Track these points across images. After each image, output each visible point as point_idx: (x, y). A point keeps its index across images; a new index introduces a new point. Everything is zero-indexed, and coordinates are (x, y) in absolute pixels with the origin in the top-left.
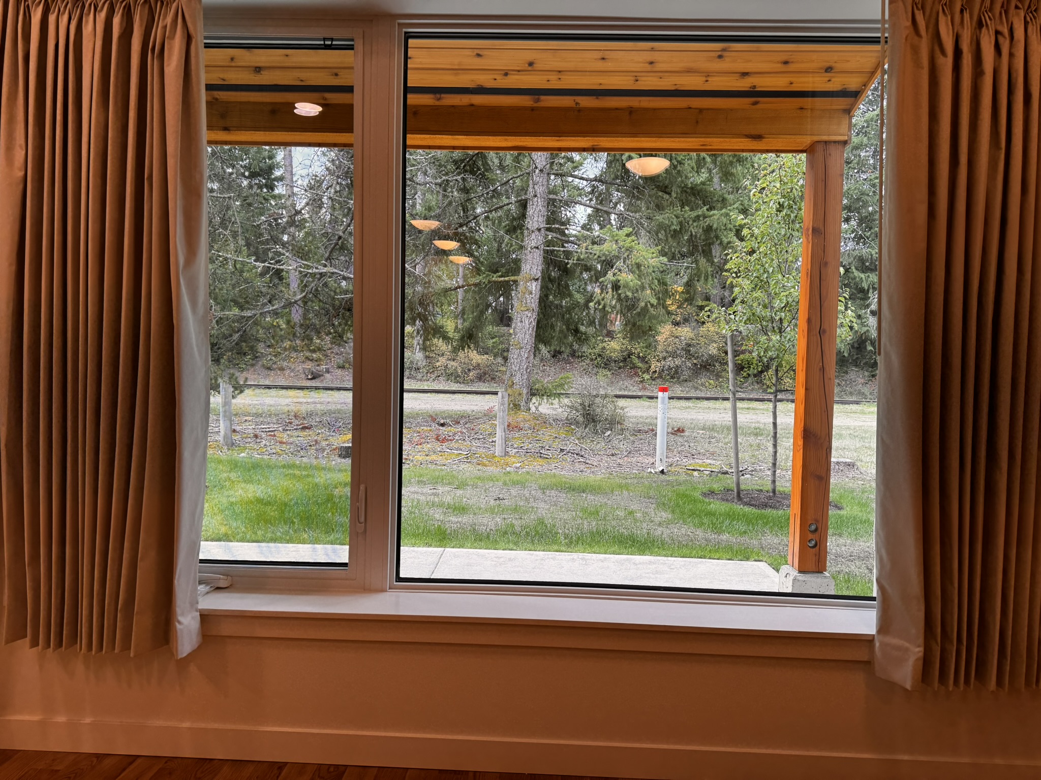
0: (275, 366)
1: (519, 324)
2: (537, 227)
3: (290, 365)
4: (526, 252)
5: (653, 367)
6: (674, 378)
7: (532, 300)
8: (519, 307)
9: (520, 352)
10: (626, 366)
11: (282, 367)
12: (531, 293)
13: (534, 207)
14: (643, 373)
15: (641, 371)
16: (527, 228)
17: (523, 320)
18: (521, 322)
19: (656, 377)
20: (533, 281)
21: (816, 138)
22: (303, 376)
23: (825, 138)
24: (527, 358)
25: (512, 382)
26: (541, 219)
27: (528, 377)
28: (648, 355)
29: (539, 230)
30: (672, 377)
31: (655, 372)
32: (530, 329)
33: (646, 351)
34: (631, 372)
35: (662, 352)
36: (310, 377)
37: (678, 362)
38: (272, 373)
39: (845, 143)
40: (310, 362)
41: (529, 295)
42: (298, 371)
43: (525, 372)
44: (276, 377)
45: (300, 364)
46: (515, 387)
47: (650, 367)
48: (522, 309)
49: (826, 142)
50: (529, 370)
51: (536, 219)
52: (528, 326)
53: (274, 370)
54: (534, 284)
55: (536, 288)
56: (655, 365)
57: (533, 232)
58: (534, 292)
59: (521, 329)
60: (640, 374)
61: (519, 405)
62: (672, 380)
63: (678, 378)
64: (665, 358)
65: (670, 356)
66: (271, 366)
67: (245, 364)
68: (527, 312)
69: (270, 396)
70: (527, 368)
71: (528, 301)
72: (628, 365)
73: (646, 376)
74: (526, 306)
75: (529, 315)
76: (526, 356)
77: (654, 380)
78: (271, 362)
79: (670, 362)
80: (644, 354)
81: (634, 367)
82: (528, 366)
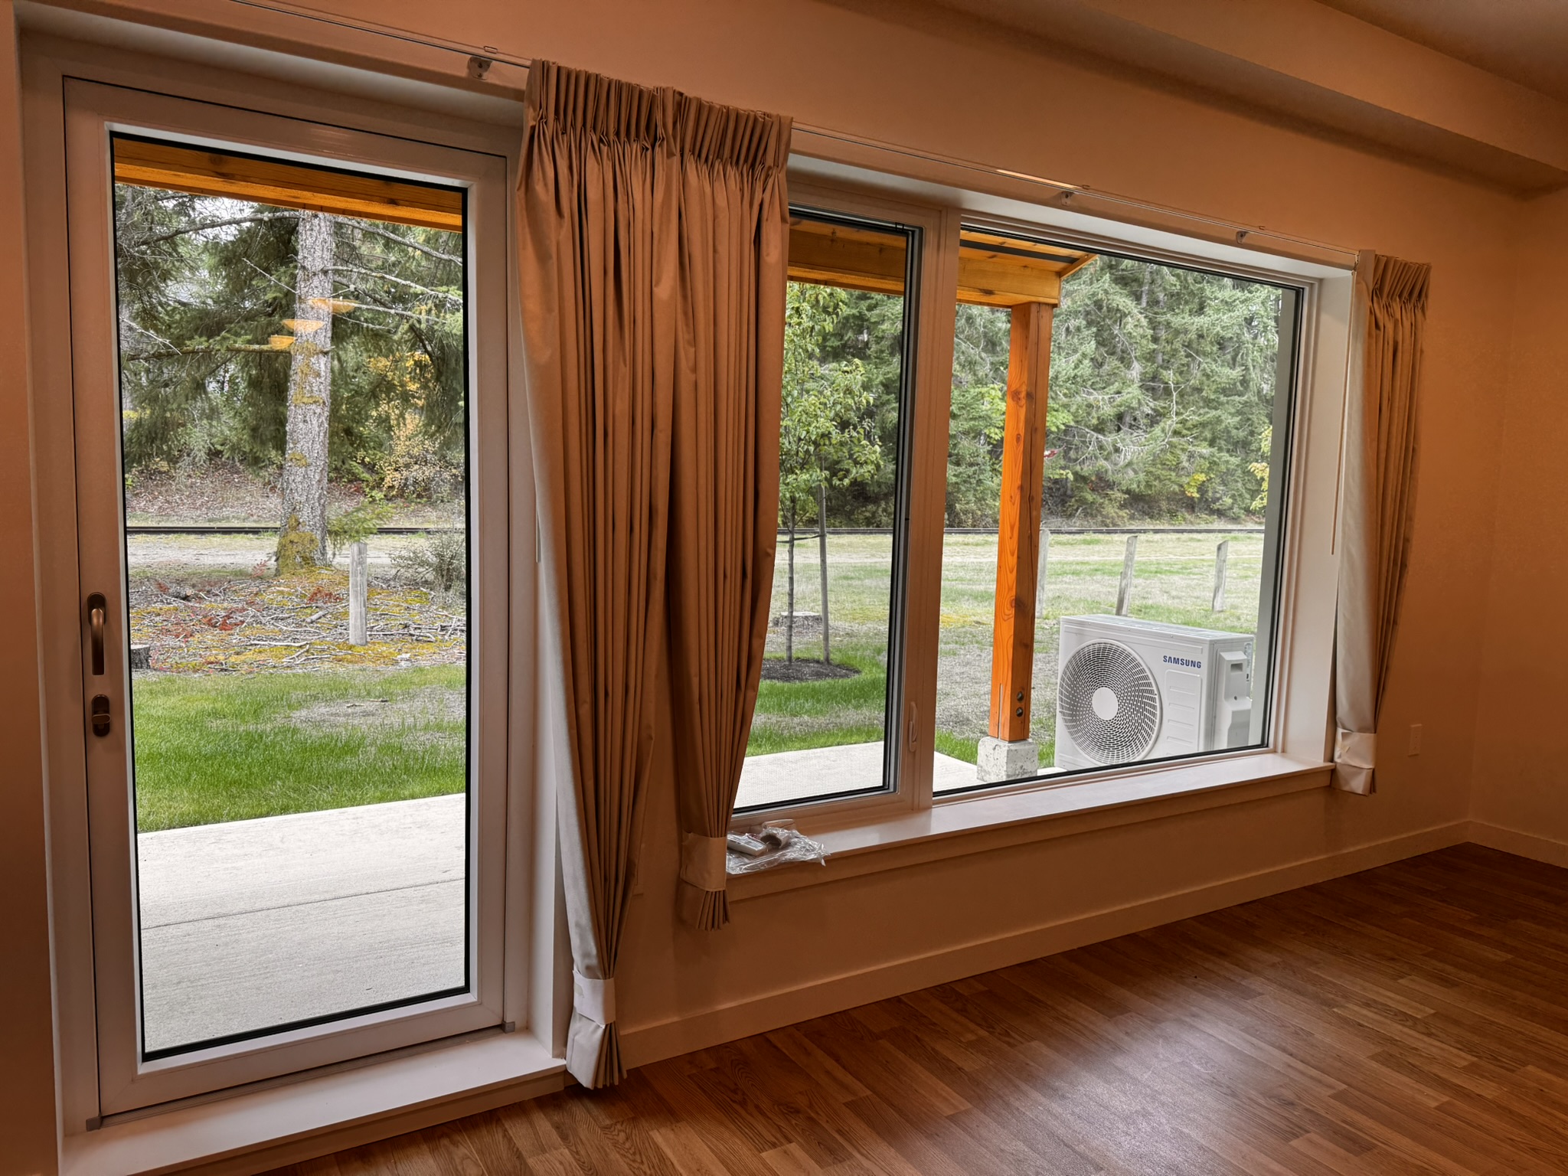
1: (301, 425)
2: (321, 266)
4: (303, 306)
5: (388, 479)
6: (423, 497)
7: (321, 387)
8: (300, 397)
9: (306, 471)
10: (341, 478)
12: (319, 375)
13: (314, 234)
14: (373, 488)
15: (367, 486)
16: (304, 268)
17: (308, 419)
18: (305, 421)
19: (393, 496)
20: (320, 355)
21: (1033, 299)
23: (1041, 300)
24: (319, 481)
25: (297, 520)
26: (327, 255)
27: (322, 513)
28: (380, 459)
29: (325, 272)
30: (419, 496)
31: (392, 487)
32: (322, 434)
33: (374, 454)
34: (351, 488)
35: (403, 456)
37: (428, 472)
39: (1055, 306)
41: (315, 378)
43: (317, 504)
46: (302, 529)
47: (382, 479)
48: (305, 400)
49: (1039, 304)
50: (322, 501)
51: (319, 253)
52: (317, 429)
54: (323, 360)
55: (326, 367)
56: (391, 478)
57: (315, 274)
58: (323, 374)
59: (306, 434)
60: (367, 490)
61: (312, 559)
62: (418, 500)
63: (430, 498)
64: (407, 466)
65: (416, 463)
68: (314, 407)
70: (320, 498)
71: (315, 389)
72: (343, 477)
73: (378, 495)
74: (311, 397)
75: (318, 411)
76: (317, 478)
77: (390, 500)
79: (417, 473)
80: (373, 460)
81: (355, 479)
82: (320, 495)
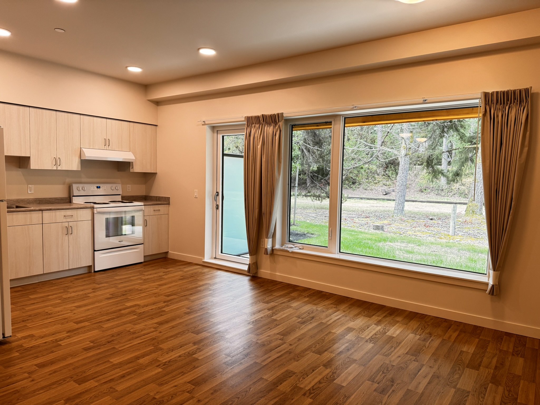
0: (368, 188)
3: (376, 187)
11: (371, 189)
22: (381, 193)
36: (384, 194)
38: (367, 191)
40: (385, 186)
42: (379, 191)
43: (480, 194)
44: (369, 194)
45: (380, 187)
46: (474, 202)
53: (368, 190)
59: (479, 172)
61: (475, 211)
66: (367, 188)
67: (355, 187)
69: (361, 203)
78: (367, 186)
